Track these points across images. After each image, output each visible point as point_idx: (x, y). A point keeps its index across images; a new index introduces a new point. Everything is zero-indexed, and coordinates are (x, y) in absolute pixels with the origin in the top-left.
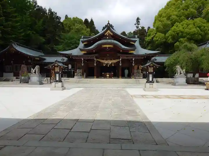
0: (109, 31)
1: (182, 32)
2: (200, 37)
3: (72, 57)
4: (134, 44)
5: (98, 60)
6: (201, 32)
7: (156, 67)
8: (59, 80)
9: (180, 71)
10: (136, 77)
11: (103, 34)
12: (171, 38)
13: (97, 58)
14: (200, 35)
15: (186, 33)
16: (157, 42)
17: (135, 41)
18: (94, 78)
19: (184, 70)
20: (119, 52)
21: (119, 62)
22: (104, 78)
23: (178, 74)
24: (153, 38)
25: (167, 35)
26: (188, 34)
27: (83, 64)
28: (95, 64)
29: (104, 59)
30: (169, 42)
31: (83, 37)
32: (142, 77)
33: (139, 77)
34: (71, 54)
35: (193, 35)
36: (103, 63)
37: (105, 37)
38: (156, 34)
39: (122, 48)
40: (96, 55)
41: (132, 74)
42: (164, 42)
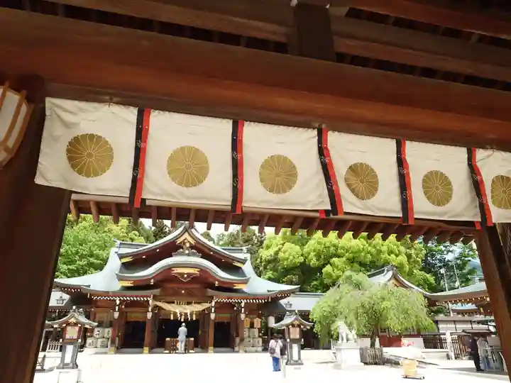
0: (186, 235)
1: (334, 246)
2: (369, 256)
3: (91, 295)
4: (240, 268)
5: (158, 304)
6: (369, 248)
7: (305, 326)
8: (71, 362)
9: (347, 335)
10: (248, 349)
11: (174, 241)
12: (315, 255)
13: (155, 298)
14: (368, 253)
15: (343, 248)
16: (285, 263)
17: (243, 262)
18: (142, 353)
19: (354, 332)
20: (212, 287)
21: (209, 309)
22: (170, 353)
23: (343, 340)
24: (277, 253)
25: (306, 249)
26: (347, 251)
27: (116, 315)
28: (149, 315)
29: (174, 303)
30: (311, 264)
31: (121, 244)
32: (260, 349)
33: (254, 349)
34: (89, 286)
35: (356, 252)
36: (169, 312)
37: (181, 250)
38: (283, 244)
39: (221, 277)
40: (157, 291)
41: (238, 340)
42: (301, 264)
